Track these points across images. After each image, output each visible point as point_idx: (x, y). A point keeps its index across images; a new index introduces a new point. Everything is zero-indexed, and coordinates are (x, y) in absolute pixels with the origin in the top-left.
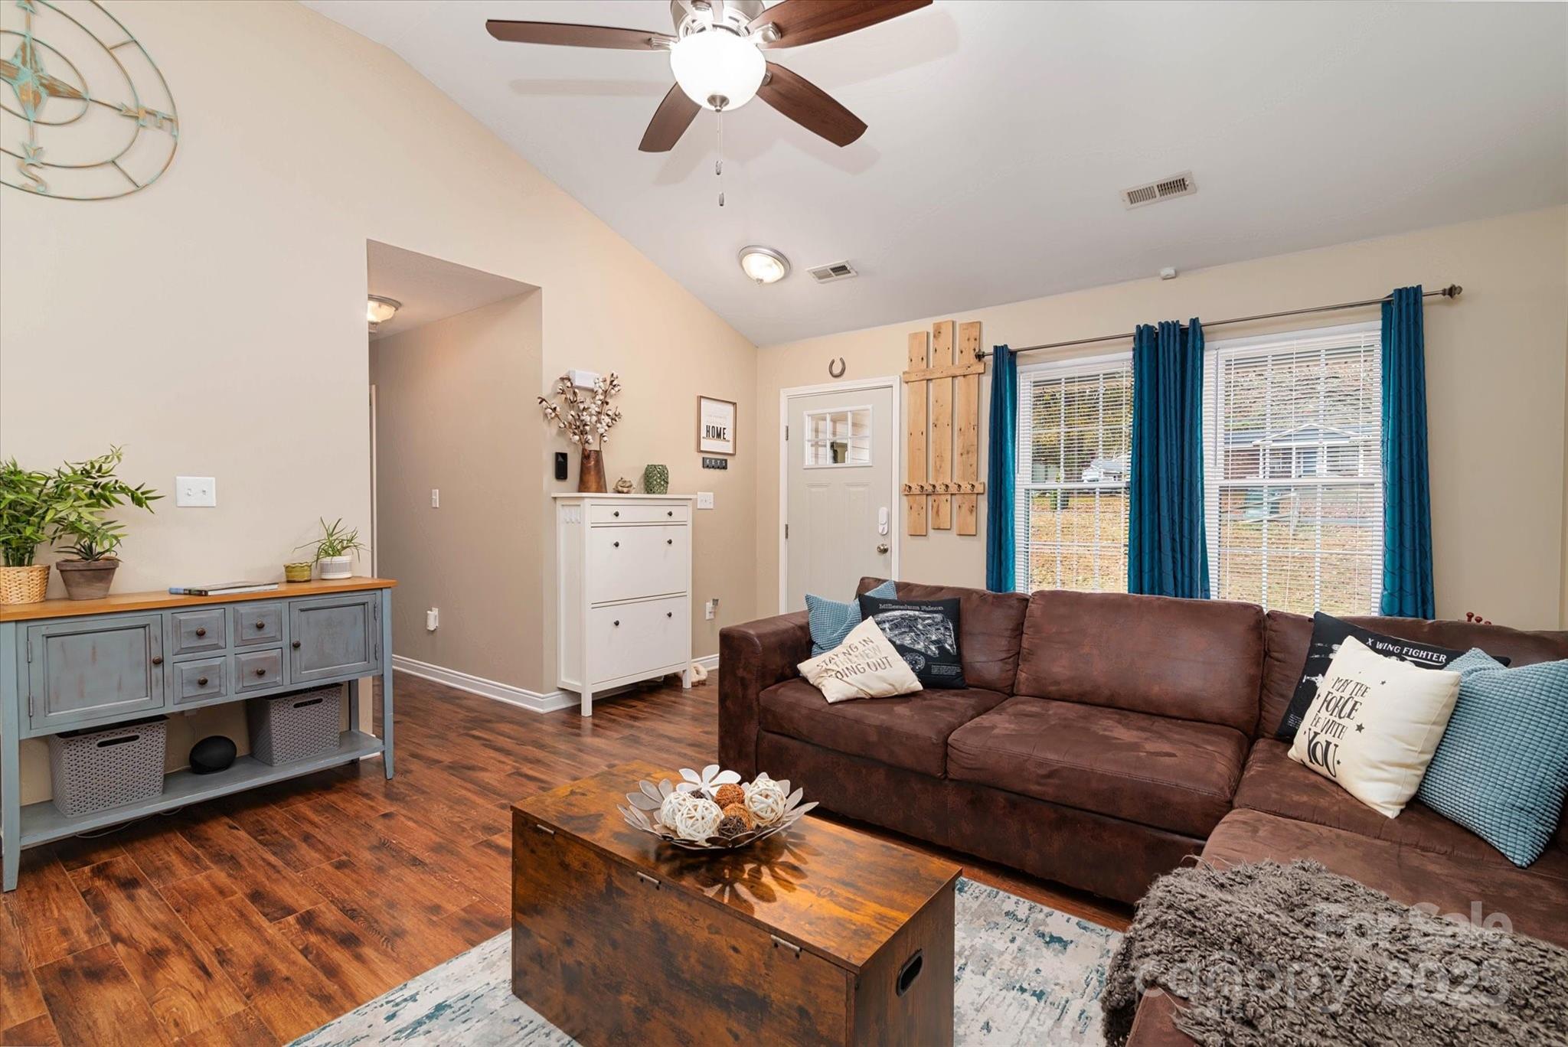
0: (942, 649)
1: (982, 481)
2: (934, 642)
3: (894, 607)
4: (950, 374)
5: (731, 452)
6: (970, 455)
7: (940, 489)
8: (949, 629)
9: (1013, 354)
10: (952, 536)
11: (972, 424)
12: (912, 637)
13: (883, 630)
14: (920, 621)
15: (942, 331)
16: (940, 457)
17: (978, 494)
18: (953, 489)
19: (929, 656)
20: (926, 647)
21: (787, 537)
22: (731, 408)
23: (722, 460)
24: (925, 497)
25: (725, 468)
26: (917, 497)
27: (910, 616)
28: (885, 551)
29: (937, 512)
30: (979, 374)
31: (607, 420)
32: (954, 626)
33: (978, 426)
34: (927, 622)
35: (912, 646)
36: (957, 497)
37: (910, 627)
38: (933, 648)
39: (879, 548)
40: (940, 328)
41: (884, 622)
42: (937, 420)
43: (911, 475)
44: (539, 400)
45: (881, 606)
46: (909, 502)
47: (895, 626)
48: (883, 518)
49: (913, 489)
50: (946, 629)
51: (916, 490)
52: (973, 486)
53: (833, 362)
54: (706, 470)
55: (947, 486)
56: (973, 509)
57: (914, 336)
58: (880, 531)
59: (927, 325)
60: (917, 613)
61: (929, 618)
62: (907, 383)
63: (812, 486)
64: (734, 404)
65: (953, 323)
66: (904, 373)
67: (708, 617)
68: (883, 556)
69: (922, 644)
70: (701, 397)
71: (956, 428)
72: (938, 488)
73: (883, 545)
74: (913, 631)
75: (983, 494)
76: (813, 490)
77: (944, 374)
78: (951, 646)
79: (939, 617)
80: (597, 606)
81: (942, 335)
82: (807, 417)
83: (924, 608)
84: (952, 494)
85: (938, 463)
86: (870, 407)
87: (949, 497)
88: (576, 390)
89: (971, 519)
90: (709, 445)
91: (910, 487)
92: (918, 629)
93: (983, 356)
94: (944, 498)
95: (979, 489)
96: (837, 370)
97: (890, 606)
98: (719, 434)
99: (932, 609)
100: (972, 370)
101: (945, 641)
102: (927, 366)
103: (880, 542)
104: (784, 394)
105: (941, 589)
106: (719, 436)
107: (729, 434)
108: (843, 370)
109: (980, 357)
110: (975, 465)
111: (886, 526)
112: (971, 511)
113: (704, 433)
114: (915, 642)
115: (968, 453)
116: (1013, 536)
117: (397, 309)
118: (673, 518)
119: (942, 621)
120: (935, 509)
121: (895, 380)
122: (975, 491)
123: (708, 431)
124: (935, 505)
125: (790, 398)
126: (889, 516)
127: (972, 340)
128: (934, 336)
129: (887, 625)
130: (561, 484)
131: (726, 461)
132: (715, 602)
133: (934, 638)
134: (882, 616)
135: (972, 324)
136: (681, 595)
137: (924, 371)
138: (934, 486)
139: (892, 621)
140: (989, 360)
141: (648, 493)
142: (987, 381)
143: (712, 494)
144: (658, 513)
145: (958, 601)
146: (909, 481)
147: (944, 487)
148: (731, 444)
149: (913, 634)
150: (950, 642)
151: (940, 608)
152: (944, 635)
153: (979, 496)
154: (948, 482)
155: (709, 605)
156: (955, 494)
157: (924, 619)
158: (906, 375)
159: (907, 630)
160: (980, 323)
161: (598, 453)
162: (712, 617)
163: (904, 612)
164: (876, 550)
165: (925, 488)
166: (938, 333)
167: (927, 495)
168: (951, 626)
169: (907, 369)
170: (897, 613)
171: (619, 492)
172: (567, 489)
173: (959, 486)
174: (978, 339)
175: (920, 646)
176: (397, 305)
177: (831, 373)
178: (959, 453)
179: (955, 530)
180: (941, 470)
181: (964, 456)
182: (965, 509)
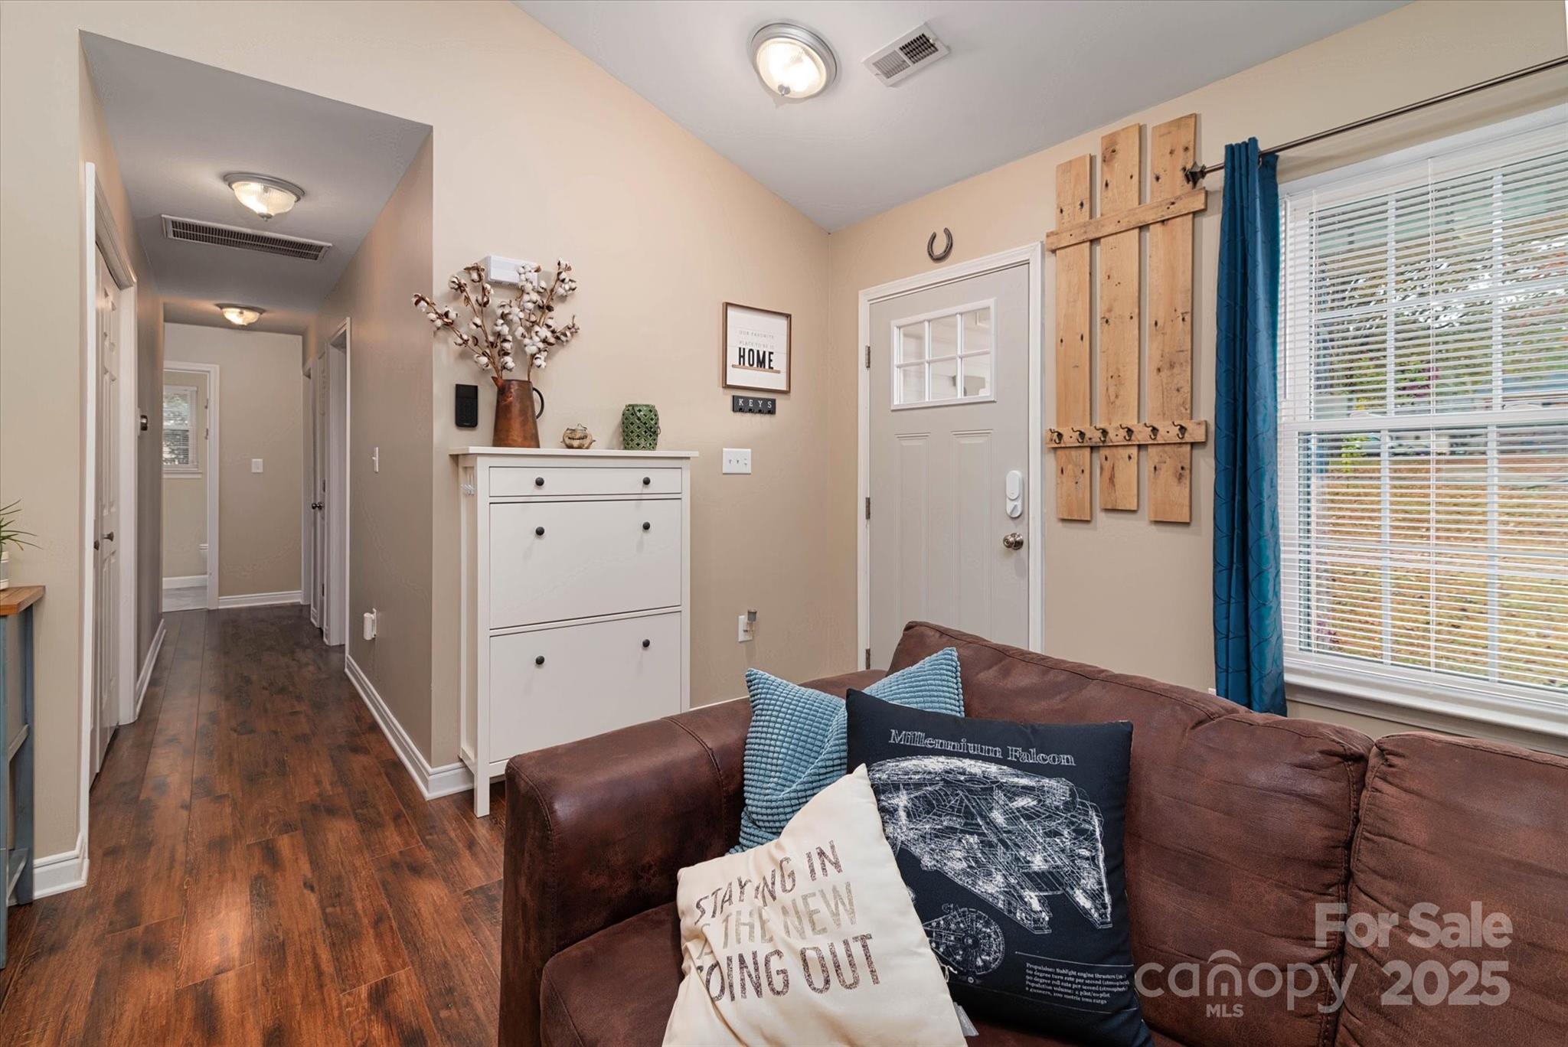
0: (1061, 906)
1: (1203, 419)
2: (1039, 880)
3: (929, 743)
4: (1134, 223)
5: (784, 388)
6: (1176, 370)
7: (1116, 436)
8: (1089, 836)
9: (1269, 160)
10: (1139, 528)
11: (1180, 311)
12: (969, 850)
13: (887, 813)
14: (999, 796)
15: (1117, 148)
16: (1116, 378)
17: (1193, 445)
18: (1142, 436)
19: (1018, 926)
20: (1012, 894)
21: (868, 516)
22: (783, 323)
23: (765, 401)
24: (1087, 451)
25: (772, 412)
26: (1074, 453)
27: (972, 778)
28: (1018, 545)
29: (1112, 479)
30: (1195, 213)
31: (544, 332)
32: (1105, 826)
33: (1191, 316)
34: (1022, 802)
35: (964, 881)
36: (1152, 451)
37: (968, 815)
38: (1033, 898)
39: (1006, 540)
40: (1115, 143)
41: (896, 787)
42: (1110, 310)
43: (1062, 413)
44: (414, 300)
45: (896, 737)
46: (1057, 460)
47: (926, 806)
48: (1013, 489)
49: (1066, 437)
50: (1082, 834)
51: (1071, 438)
52: (1183, 429)
53: (934, 237)
54: (739, 415)
55: (1130, 431)
56: (1184, 473)
57: (1066, 168)
58: (1009, 512)
59: (1091, 144)
60: (993, 769)
61: (1027, 790)
62: (1054, 251)
63: (902, 437)
64: (788, 316)
65: (1141, 129)
66: (1048, 236)
67: (742, 637)
68: (1015, 554)
69: (999, 878)
70: (728, 304)
71: (1148, 322)
72: (1111, 434)
73: (1013, 535)
74: (974, 830)
75: (1203, 444)
76: (905, 443)
77: (1124, 226)
78: (1096, 896)
79: (1058, 789)
80: (499, 632)
81: (1119, 156)
82: (896, 331)
83: (1016, 753)
84: (1140, 446)
85: (1112, 390)
86: (990, 302)
87: (1134, 451)
88: (488, 286)
89: (1180, 493)
90: (740, 376)
91: (1060, 435)
92: (990, 823)
93: (1203, 173)
94: (1125, 452)
95: (1196, 433)
96: (939, 248)
97: (919, 738)
98: (761, 361)
99: (1039, 758)
100: (1182, 206)
101: (1076, 878)
102: (1091, 217)
103: (1009, 530)
104: (864, 297)
105: (1083, 675)
106: (761, 363)
107: (779, 361)
108: (949, 247)
109: (1194, 176)
110: (1187, 389)
111: (1019, 503)
112: (1180, 477)
113: (733, 358)
114: (978, 867)
115: (1172, 366)
116: (1274, 527)
117: (299, 199)
118: (653, 487)
119: (1068, 806)
120: (1107, 474)
121: (1032, 251)
122: (1188, 438)
123: (742, 356)
124: (1107, 465)
125: (874, 302)
126: (1025, 485)
127: (1180, 151)
128: (1104, 161)
129: (902, 800)
130: (466, 434)
131: (773, 402)
132: (752, 615)
133: (1038, 863)
134: (892, 768)
135: (1178, 123)
136: (668, 611)
137: (1085, 225)
138: (1104, 432)
139: (918, 786)
140: (1215, 181)
141: (625, 448)
142: (1212, 227)
143: (749, 450)
144: (628, 480)
145: (1124, 736)
146: (1058, 425)
147: (1123, 433)
148: (783, 376)
149: (974, 840)
150: (1090, 883)
151: (1066, 760)
152: (1072, 857)
153: (1197, 452)
154: (1132, 422)
155: (743, 619)
156: (1146, 446)
157: (1013, 792)
158: (1053, 239)
159: (957, 823)
160: (1195, 116)
161: (526, 387)
162: (748, 638)
163: (955, 763)
164: (1002, 545)
165: (1088, 435)
166: (1110, 153)
167: (1092, 448)
168: (1096, 824)
169: (1053, 228)
170: (935, 764)
171: (570, 447)
172: (476, 442)
173: (1155, 430)
174: (1191, 148)
175: (991, 887)
176: (299, 193)
177: (931, 255)
178: (1154, 368)
179: (1146, 513)
180: (1118, 402)
181: (1165, 373)
182: (1167, 473)
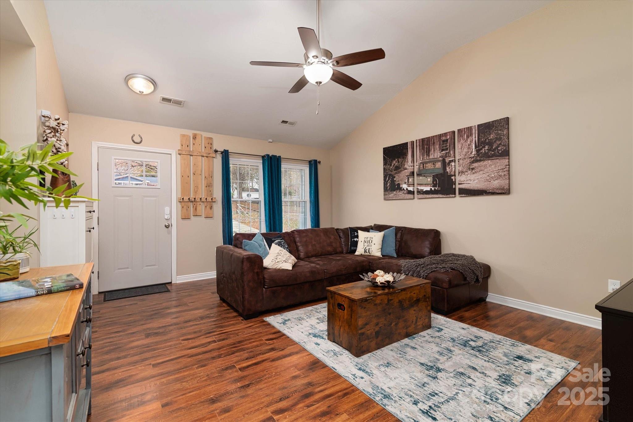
1: (214, 197)
4: (201, 155)
10: (202, 219)
11: (211, 175)
16: (196, 187)
18: (203, 200)
21: (98, 224)
26: (186, 203)
28: (169, 226)
29: (196, 209)
33: (213, 176)
36: (205, 203)
39: (166, 225)
40: (196, 136)
42: (195, 171)
43: (183, 194)
46: (181, 204)
48: (168, 212)
51: (186, 200)
52: (212, 199)
53: (134, 135)
55: (201, 199)
58: (166, 218)
59: (190, 133)
62: (180, 154)
63: (119, 196)
65: (202, 136)
68: (167, 229)
71: (204, 176)
72: (196, 199)
73: (168, 224)
76: (119, 198)
77: (199, 154)
81: (197, 139)
85: (195, 190)
86: (159, 160)
87: (201, 203)
89: (211, 211)
91: (183, 199)
93: (217, 151)
94: (199, 203)
95: (214, 200)
96: (137, 140)
102: (190, 150)
103: (166, 223)
104: (95, 145)
108: (141, 141)
109: (215, 151)
110: (213, 191)
111: (169, 216)
112: (211, 208)
115: (209, 186)
120: (194, 208)
121: (173, 152)
122: (213, 202)
124: (195, 206)
125: (100, 147)
126: (171, 211)
127: (210, 144)
128: (193, 138)
135: (209, 138)
137: (188, 151)
140: (220, 154)
146: (182, 196)
147: (199, 199)
154: (201, 197)
158: (180, 151)
160: (212, 138)
164: (164, 227)
165: (190, 199)
167: (191, 202)
169: (179, 149)
173: (206, 199)
174: (212, 144)
177: (133, 141)
178: (205, 185)
179: (203, 216)
180: (197, 192)
181: (207, 187)
182: (208, 207)
